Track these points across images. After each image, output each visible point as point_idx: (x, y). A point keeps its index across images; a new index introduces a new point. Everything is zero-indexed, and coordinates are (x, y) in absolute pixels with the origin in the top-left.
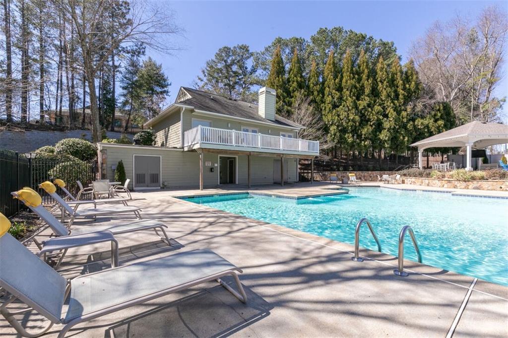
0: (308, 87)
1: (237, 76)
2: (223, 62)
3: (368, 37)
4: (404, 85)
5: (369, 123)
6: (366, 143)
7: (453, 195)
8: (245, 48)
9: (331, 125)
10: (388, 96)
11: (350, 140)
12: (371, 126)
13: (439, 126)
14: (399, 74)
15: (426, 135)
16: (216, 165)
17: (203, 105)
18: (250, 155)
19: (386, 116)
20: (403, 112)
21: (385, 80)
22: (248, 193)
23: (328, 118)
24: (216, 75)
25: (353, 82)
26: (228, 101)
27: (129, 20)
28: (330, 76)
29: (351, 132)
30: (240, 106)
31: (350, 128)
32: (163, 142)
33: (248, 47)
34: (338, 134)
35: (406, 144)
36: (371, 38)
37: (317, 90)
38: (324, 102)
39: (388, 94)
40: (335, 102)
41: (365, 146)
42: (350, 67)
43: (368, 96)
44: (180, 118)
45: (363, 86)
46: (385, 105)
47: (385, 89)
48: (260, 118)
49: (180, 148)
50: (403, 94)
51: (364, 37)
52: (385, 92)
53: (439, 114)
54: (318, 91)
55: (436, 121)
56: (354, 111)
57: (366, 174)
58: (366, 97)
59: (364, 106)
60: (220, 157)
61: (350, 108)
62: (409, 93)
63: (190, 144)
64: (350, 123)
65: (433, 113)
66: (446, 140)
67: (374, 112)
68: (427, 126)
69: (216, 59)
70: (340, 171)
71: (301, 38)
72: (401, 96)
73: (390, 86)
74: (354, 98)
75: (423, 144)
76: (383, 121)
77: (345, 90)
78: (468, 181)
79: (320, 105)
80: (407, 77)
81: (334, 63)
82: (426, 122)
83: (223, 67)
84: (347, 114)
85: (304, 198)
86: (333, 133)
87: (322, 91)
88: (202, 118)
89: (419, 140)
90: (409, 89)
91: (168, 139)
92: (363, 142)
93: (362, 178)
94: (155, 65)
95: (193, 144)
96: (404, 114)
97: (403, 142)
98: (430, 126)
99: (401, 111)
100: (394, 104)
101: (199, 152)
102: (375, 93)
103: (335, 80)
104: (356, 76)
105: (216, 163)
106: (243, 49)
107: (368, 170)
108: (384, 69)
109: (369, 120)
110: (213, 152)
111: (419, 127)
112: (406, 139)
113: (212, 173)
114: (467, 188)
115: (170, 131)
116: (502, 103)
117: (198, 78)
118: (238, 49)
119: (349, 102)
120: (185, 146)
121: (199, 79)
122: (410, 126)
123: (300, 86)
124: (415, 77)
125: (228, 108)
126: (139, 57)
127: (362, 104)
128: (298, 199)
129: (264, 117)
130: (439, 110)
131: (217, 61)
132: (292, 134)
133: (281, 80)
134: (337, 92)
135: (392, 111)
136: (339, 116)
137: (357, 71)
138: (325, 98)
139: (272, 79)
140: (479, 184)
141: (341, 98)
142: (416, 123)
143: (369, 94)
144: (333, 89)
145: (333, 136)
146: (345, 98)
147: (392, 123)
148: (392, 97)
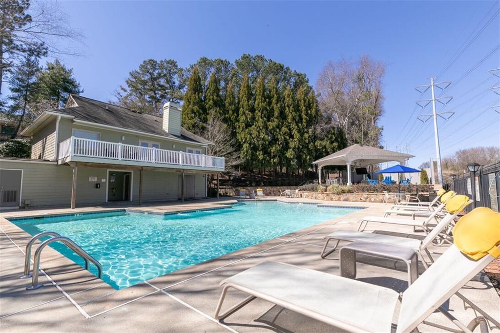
0: (224, 105)
1: (164, 90)
2: (148, 74)
3: (285, 67)
4: (306, 110)
5: (277, 142)
6: (275, 160)
7: (318, 206)
8: (173, 63)
9: (244, 143)
10: (294, 119)
11: (261, 157)
12: (279, 145)
13: (334, 148)
14: (302, 101)
15: (324, 154)
16: (103, 180)
17: (88, 115)
18: (142, 169)
19: (292, 136)
20: (306, 134)
21: (291, 105)
22: (125, 211)
23: (241, 136)
24: (140, 87)
25: (264, 104)
26: (129, 113)
27: (28, 16)
28: (244, 98)
29: (262, 150)
30: (143, 119)
31: (261, 146)
32: (40, 154)
33: (176, 62)
34: (250, 152)
35: (308, 162)
36: (288, 69)
37: (232, 109)
38: (238, 121)
39: (294, 118)
40: (248, 122)
41: (274, 163)
42: (262, 91)
43: (277, 118)
44: (55, 128)
45: (273, 109)
46: (291, 127)
47: (291, 113)
48: (162, 133)
49: (54, 161)
50: (306, 119)
51: (282, 67)
52: (290, 116)
53: (334, 137)
54: (232, 111)
55: (332, 143)
56: (264, 131)
57: (275, 189)
58: (275, 119)
59: (273, 127)
60: (110, 172)
61: (261, 128)
62: (310, 118)
63: (63, 157)
64: (261, 141)
65: (330, 136)
66: (334, 159)
67: (281, 133)
68: (325, 147)
69: (140, 70)
70: (252, 186)
71: (226, 60)
72: (304, 120)
73: (295, 110)
74: (265, 119)
75: (322, 162)
76: (289, 141)
77: (257, 111)
78: (340, 194)
79: (235, 123)
80: (309, 104)
81: (248, 86)
82: (324, 143)
83: (149, 79)
84: (257, 133)
85: (175, 214)
86: (245, 150)
87: (236, 111)
88: (84, 129)
89: (319, 159)
90: (310, 115)
91: (46, 150)
92: (272, 159)
93: (272, 193)
94: (63, 69)
95: (66, 156)
96: (306, 135)
97: (305, 160)
98: (327, 146)
99: (303, 133)
100: (298, 126)
101: (72, 166)
102: (283, 116)
103: (248, 102)
104: (267, 100)
105: (104, 179)
106: (171, 64)
107: (277, 185)
108: (291, 96)
109: (277, 139)
110: (91, 166)
111: (319, 147)
112: (308, 158)
113: (97, 189)
114: (339, 200)
115: (47, 142)
116: (381, 131)
117: (120, 88)
118: (165, 64)
119: (260, 123)
120: (59, 158)
121: (122, 89)
122: (311, 146)
123: (216, 104)
124: (315, 105)
125: (124, 120)
126: (39, 57)
127: (271, 125)
128: (165, 215)
129: (167, 132)
130: (334, 134)
131: (141, 73)
132: (200, 150)
133: (197, 97)
134: (250, 113)
135: (296, 132)
136: (251, 135)
137: (268, 95)
138: (239, 117)
139: (189, 96)
140: (347, 197)
141: (253, 118)
142: (316, 144)
143: (277, 116)
144: (247, 110)
145: (246, 153)
146: (257, 118)
147: (297, 144)
148: (297, 120)
